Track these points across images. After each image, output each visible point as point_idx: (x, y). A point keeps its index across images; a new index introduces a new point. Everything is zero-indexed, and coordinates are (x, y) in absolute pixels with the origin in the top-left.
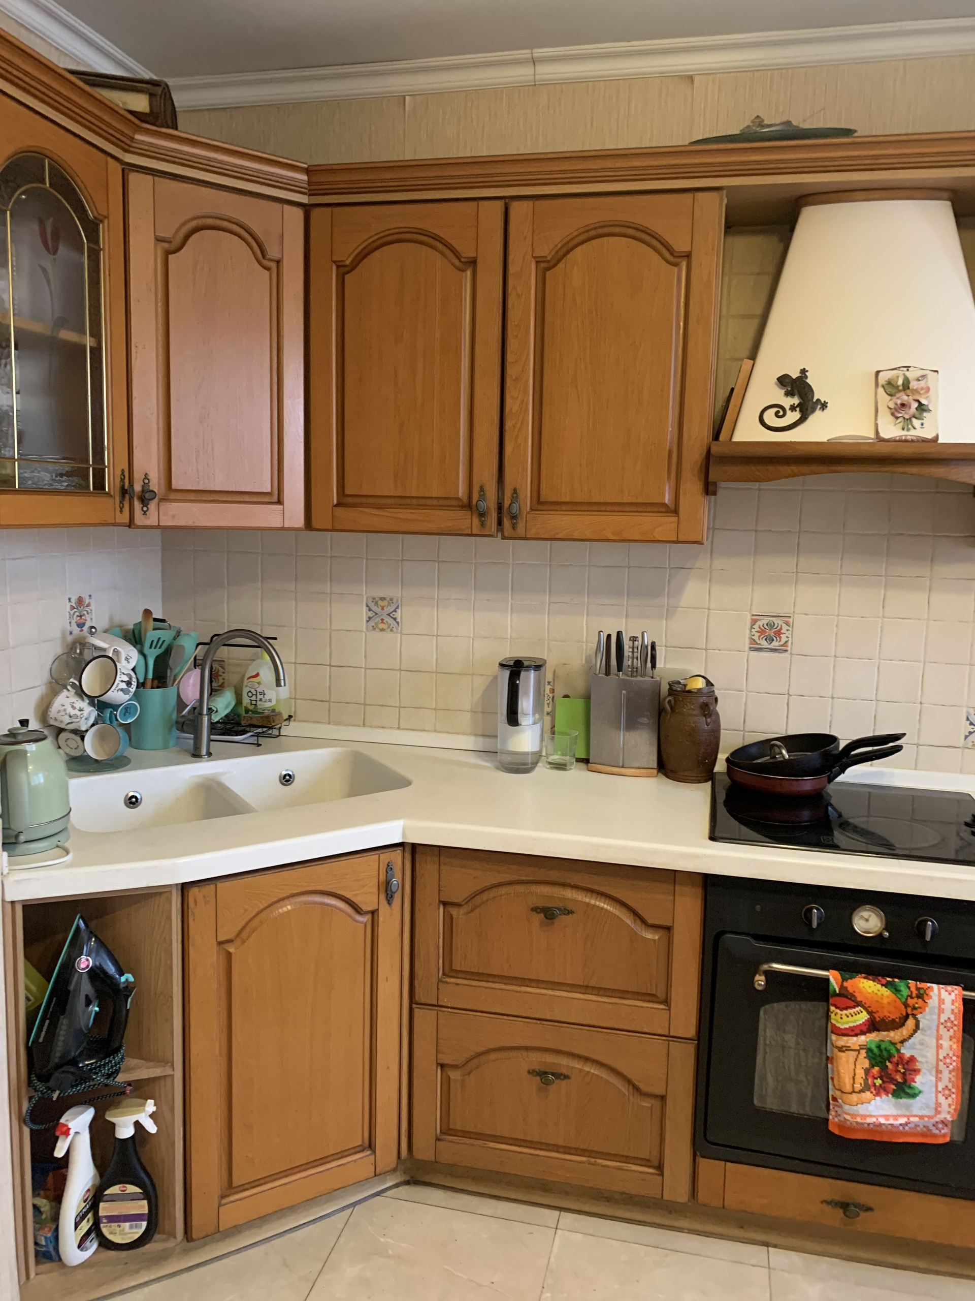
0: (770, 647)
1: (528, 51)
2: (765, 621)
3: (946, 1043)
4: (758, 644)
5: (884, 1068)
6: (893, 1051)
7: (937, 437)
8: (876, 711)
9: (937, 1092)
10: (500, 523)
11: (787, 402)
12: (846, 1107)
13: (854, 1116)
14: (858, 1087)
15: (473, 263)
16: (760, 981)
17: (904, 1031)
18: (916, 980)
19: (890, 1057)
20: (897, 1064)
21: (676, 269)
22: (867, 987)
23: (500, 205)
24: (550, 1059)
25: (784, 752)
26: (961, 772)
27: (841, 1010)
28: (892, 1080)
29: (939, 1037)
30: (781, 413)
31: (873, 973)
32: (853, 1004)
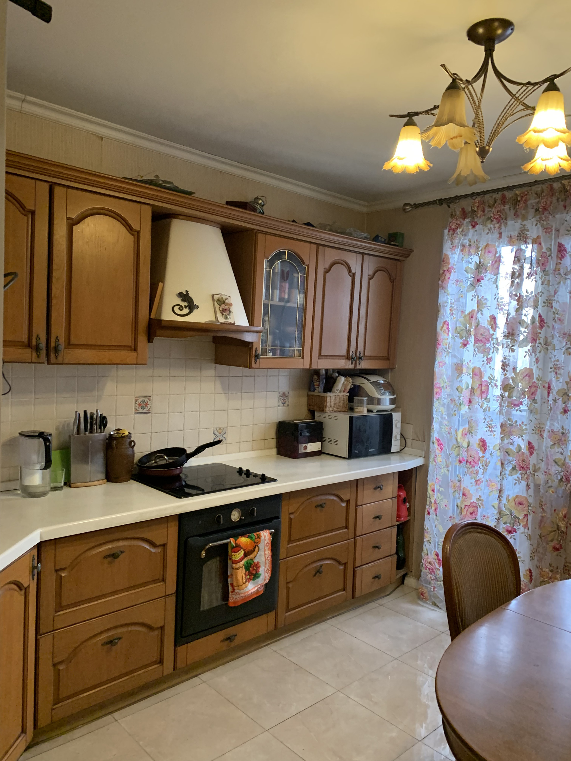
0: (143, 411)
1: (23, 95)
2: (141, 399)
3: (267, 552)
4: (138, 411)
5: (249, 571)
6: (252, 562)
7: (234, 323)
8: (184, 435)
9: (265, 572)
10: (48, 355)
11: (183, 304)
12: (242, 591)
13: (244, 593)
14: (244, 581)
15: (33, 213)
16: (203, 554)
17: (255, 553)
18: (255, 532)
19: (251, 564)
20: (254, 567)
22: (243, 540)
23: (46, 186)
24: (111, 633)
25: (166, 457)
26: (213, 455)
27: (237, 553)
28: (252, 574)
29: (265, 551)
30: (181, 309)
31: (243, 535)
32: (239, 548)
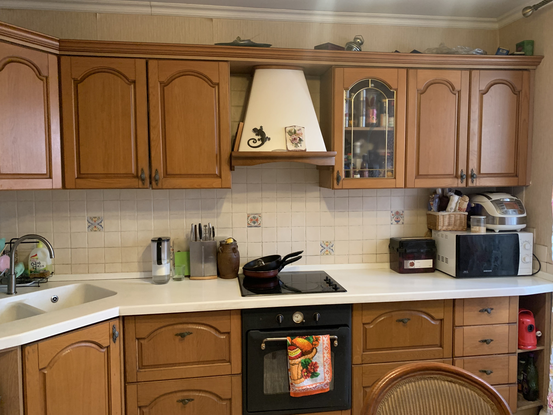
0: (255, 225)
1: (149, 2)
2: (252, 216)
3: (326, 355)
4: (250, 225)
5: (307, 369)
6: (310, 362)
7: (306, 150)
8: (291, 245)
9: (324, 373)
10: (151, 183)
12: (296, 385)
13: (299, 387)
14: (299, 377)
15: (134, 82)
16: (263, 346)
17: (313, 354)
18: (315, 335)
19: (309, 363)
20: (311, 366)
21: (214, 89)
22: (300, 341)
23: (144, 61)
24: (186, 394)
25: (263, 263)
26: (320, 264)
27: (292, 351)
28: (310, 372)
29: (324, 353)
30: (255, 142)
31: (301, 335)
32: (296, 347)
